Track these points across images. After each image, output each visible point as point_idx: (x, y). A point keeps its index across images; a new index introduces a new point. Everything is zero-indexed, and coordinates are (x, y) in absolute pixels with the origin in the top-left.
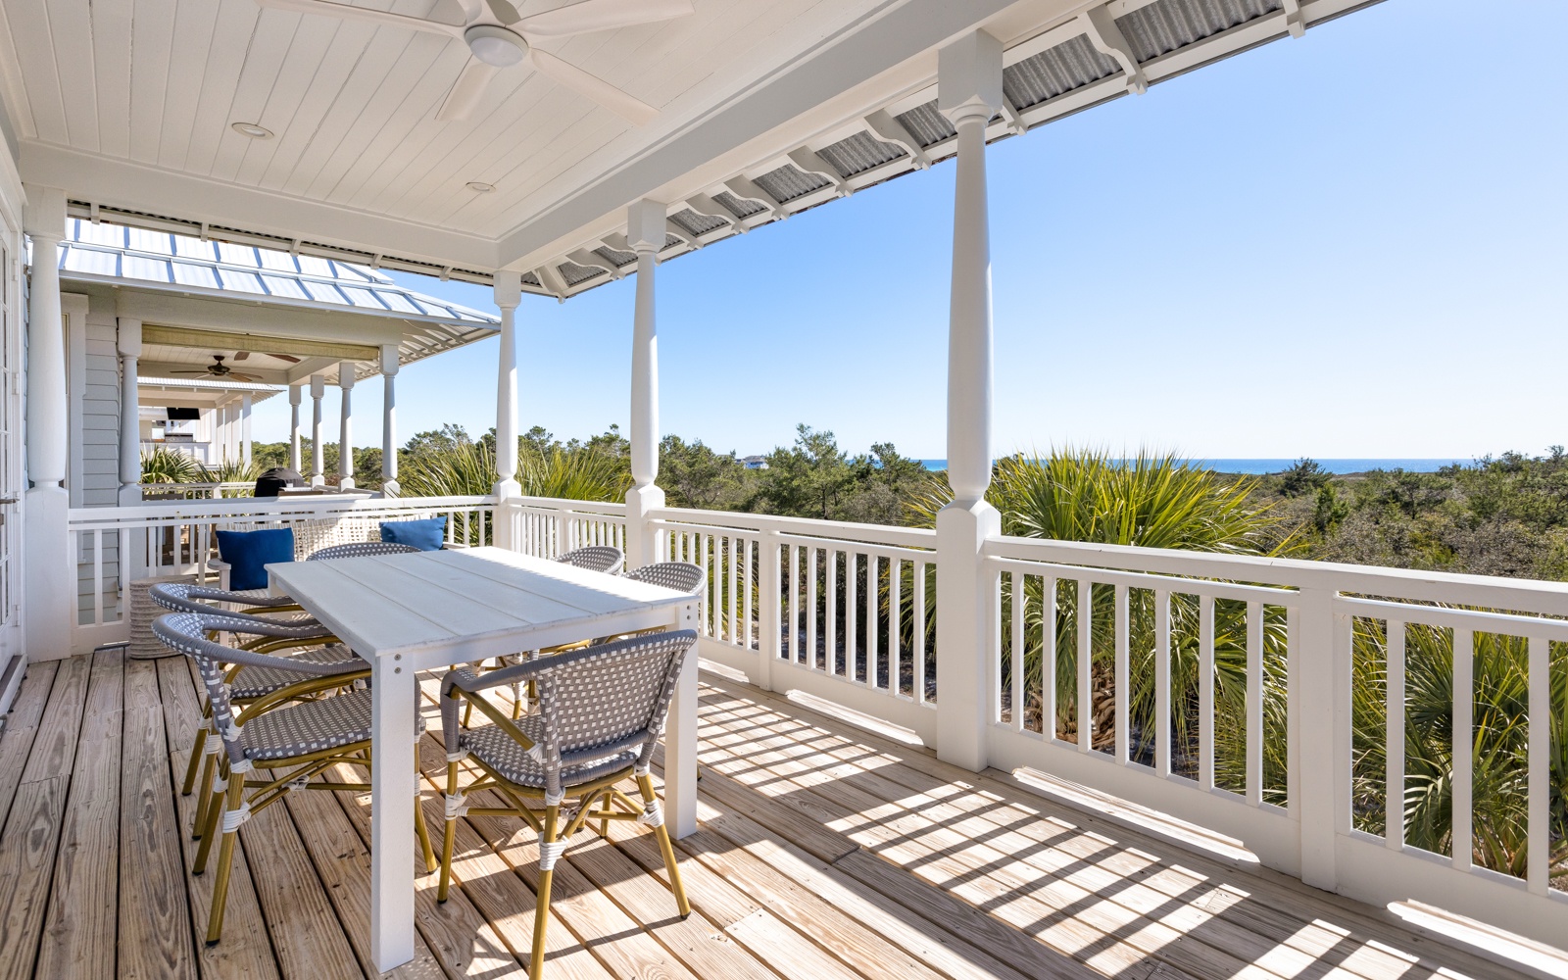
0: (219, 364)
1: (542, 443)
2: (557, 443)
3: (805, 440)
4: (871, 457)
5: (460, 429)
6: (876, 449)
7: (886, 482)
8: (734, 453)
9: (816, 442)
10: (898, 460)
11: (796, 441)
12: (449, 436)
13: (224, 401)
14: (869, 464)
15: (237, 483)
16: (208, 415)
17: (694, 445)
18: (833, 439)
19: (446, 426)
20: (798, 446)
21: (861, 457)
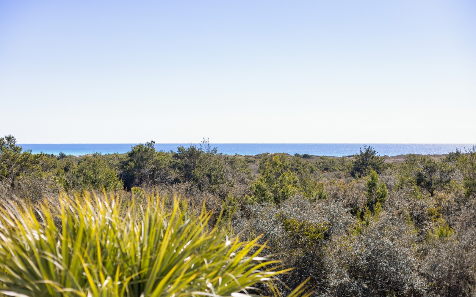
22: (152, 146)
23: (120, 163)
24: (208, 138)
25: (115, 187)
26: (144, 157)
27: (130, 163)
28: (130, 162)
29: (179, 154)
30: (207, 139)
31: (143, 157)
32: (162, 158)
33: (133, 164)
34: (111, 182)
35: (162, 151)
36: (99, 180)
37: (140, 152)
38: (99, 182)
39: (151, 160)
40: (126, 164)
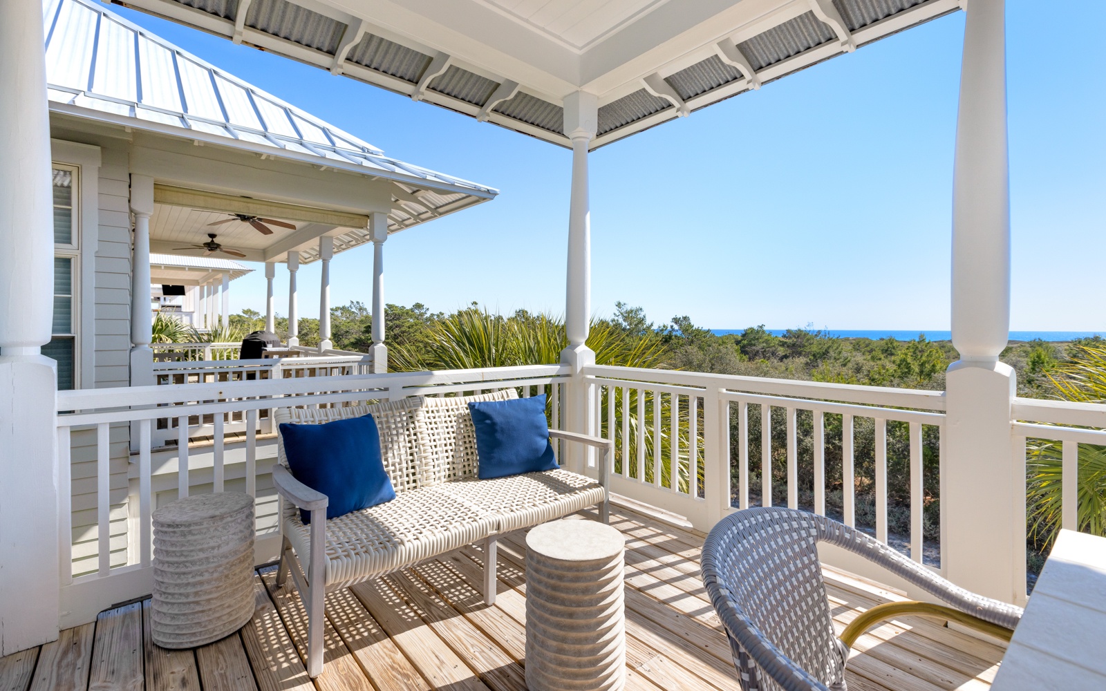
0: (212, 241)
1: (422, 315)
2: (432, 315)
3: (622, 314)
4: (672, 327)
5: (361, 305)
6: (676, 320)
9: (630, 315)
11: (615, 314)
12: (354, 310)
13: (206, 279)
14: (671, 332)
15: (222, 343)
16: (192, 292)
18: (643, 313)
19: (352, 302)
20: (616, 318)
21: (664, 326)
25: (741, 360)
26: (757, 337)
28: (744, 340)
31: (755, 337)
32: (772, 338)
33: (746, 341)
37: (752, 333)
39: (762, 339)
40: (740, 341)
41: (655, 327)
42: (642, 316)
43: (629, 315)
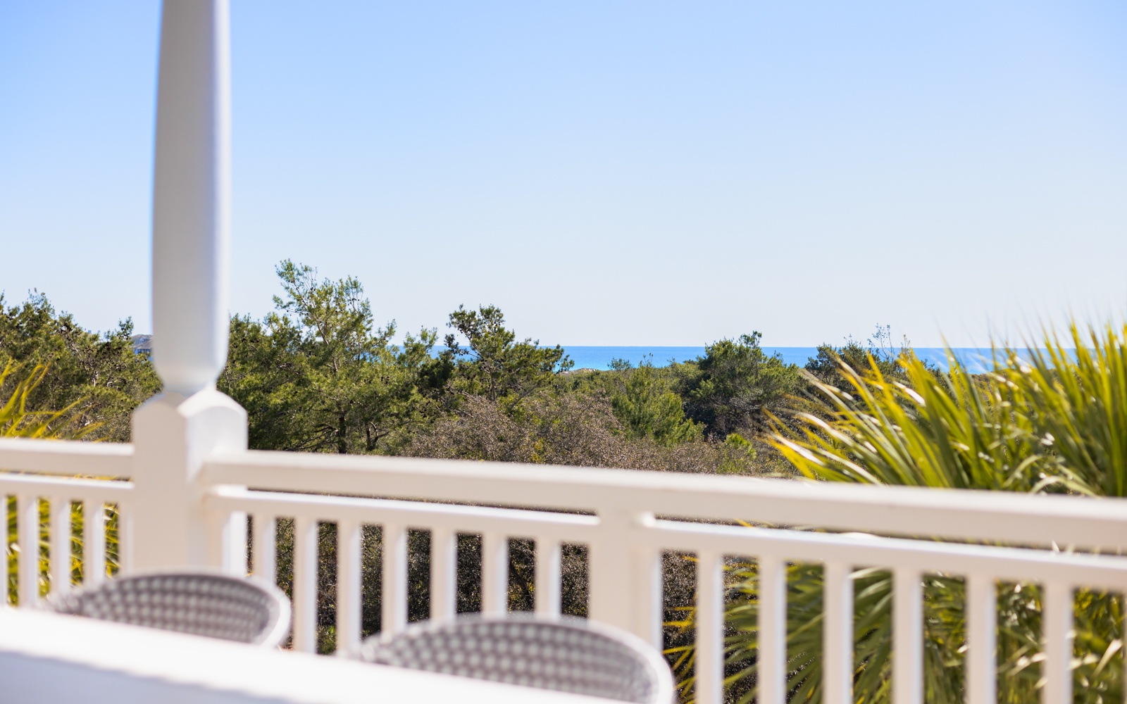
3: (299, 299)
4: (450, 339)
6: (463, 321)
7: (490, 394)
8: (127, 327)
9: (323, 304)
10: (512, 344)
11: (276, 300)
14: (447, 354)
17: (27, 307)
18: (361, 297)
20: (281, 313)
21: (426, 338)
22: (756, 343)
23: (681, 382)
24: (888, 327)
25: (684, 435)
26: (738, 370)
27: (703, 383)
28: (703, 381)
29: (820, 363)
30: (886, 329)
31: (734, 369)
32: (779, 372)
33: (710, 385)
34: (674, 422)
35: (778, 356)
36: (648, 416)
37: (727, 357)
38: (647, 422)
39: (753, 377)
40: (694, 384)
41: (397, 341)
42: (358, 307)
43: (318, 303)
